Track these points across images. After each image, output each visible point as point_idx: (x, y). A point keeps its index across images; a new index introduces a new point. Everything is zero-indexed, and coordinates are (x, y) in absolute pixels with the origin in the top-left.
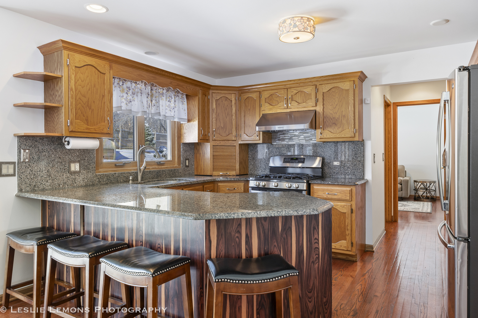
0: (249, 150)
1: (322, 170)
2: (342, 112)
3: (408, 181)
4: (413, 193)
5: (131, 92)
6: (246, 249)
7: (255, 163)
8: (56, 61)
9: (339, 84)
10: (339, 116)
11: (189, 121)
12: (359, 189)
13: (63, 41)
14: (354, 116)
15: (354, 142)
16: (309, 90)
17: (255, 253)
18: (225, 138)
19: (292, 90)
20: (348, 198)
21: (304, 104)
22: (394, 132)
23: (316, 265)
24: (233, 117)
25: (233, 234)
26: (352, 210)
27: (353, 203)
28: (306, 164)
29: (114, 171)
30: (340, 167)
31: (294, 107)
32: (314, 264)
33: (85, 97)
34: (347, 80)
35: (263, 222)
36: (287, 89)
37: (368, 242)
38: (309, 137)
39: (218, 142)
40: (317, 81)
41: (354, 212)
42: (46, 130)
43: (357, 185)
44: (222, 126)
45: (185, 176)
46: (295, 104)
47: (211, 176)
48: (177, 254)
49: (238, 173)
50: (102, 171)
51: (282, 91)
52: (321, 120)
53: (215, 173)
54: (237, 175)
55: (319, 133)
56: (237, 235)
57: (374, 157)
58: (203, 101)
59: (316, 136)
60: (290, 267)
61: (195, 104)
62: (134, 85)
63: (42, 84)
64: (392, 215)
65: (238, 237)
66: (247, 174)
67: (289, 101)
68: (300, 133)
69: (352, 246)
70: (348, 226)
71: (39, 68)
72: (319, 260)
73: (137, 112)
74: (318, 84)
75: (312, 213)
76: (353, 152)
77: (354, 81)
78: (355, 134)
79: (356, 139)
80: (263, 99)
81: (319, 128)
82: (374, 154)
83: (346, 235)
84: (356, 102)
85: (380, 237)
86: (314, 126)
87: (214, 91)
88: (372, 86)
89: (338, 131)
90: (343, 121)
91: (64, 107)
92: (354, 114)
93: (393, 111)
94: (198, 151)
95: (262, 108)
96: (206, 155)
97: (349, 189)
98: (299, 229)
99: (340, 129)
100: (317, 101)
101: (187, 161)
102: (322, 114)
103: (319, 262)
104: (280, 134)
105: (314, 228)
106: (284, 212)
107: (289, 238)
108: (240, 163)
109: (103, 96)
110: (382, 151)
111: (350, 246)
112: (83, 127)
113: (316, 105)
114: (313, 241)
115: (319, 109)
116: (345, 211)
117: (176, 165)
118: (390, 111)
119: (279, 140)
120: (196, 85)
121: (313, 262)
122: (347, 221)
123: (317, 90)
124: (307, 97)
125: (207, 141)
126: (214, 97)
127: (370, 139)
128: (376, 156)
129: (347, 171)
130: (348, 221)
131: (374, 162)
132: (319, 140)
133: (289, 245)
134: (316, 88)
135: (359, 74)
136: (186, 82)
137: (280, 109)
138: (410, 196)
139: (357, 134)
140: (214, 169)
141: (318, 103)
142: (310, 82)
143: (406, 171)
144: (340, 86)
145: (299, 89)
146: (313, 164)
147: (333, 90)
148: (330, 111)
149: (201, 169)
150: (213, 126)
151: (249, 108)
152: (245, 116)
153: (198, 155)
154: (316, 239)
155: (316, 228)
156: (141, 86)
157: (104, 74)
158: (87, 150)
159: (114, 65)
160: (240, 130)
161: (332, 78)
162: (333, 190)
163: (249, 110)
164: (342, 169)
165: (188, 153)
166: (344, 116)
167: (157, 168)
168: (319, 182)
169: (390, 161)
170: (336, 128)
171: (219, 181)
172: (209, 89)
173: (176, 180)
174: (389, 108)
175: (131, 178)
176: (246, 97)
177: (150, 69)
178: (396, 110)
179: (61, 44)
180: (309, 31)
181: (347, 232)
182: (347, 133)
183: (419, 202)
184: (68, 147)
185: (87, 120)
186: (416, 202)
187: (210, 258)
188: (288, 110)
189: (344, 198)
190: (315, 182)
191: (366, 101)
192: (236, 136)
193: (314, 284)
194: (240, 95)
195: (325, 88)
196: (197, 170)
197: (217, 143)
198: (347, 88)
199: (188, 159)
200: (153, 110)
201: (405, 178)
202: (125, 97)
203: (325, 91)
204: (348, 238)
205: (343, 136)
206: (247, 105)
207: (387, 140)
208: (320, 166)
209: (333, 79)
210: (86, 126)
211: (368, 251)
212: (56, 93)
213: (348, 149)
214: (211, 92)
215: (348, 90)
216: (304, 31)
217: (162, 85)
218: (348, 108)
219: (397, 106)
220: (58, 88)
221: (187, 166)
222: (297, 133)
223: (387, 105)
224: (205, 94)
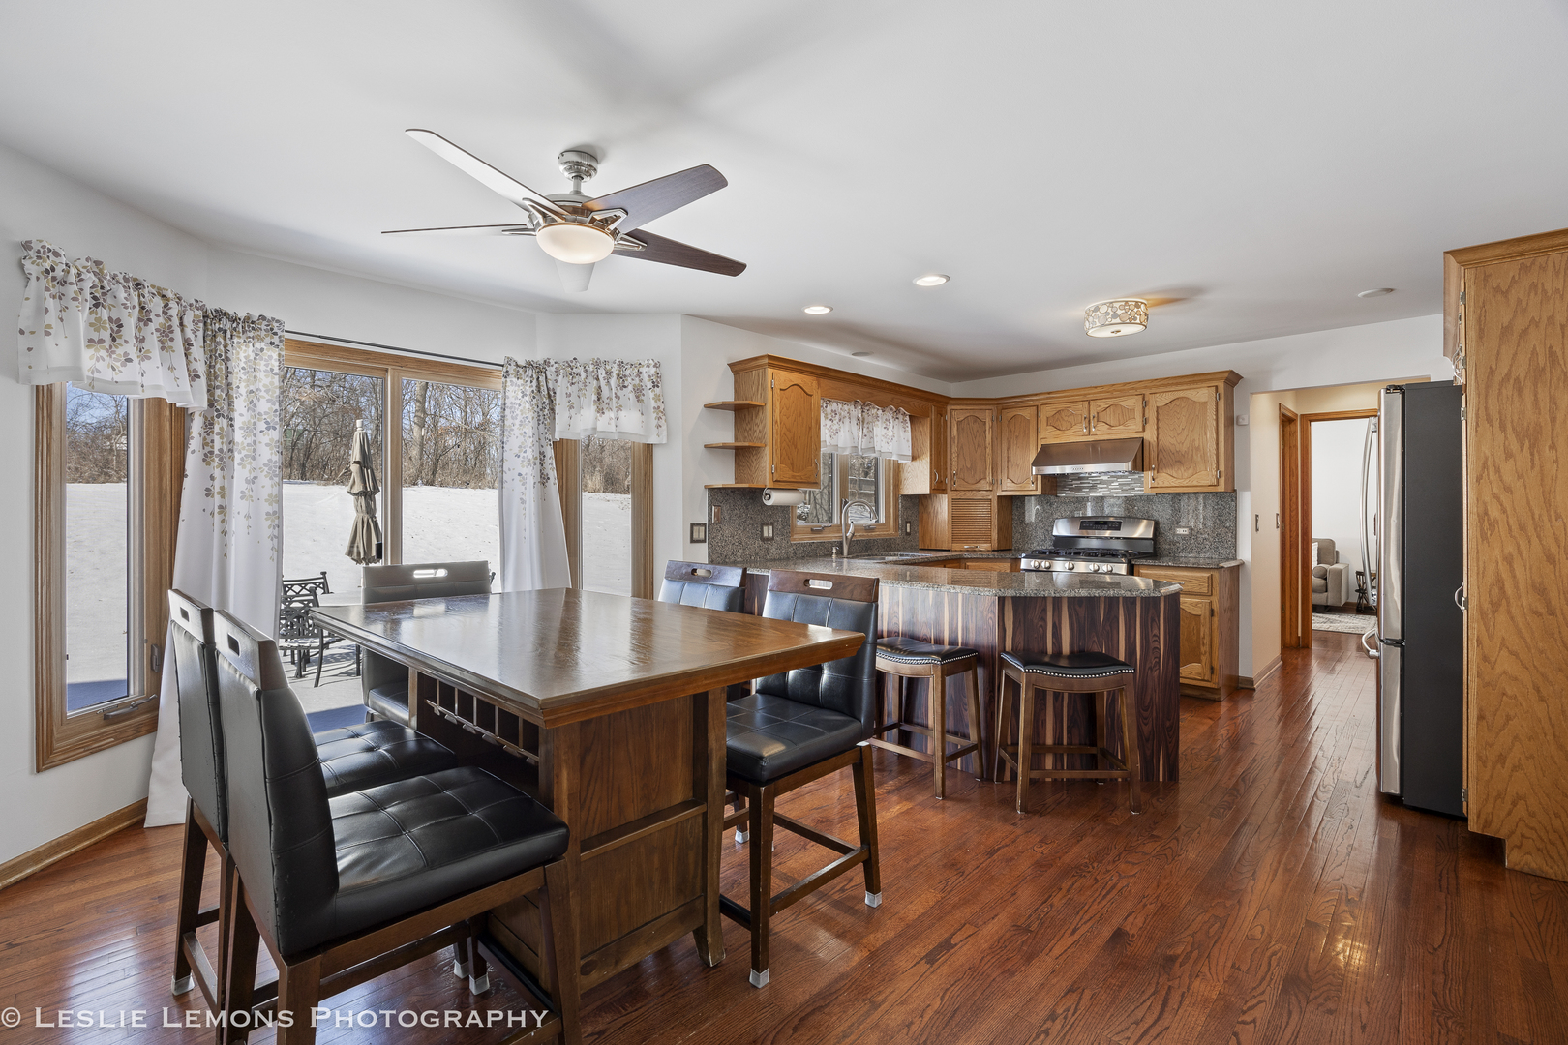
0: (1015, 508)
1: (1155, 544)
2: (1194, 440)
3: (1341, 571)
4: (1354, 598)
5: (838, 416)
6: (1053, 643)
7: (1024, 529)
8: (756, 382)
9: (1188, 392)
10: (1188, 448)
11: (914, 458)
12: (1227, 576)
13: (769, 357)
14: (1217, 449)
15: (1216, 493)
16: (1132, 402)
17: (1066, 649)
18: (973, 487)
19: (1099, 403)
20: (1205, 590)
21: (1121, 427)
22: (1302, 472)
23: (1156, 673)
24: (988, 450)
25: (1035, 621)
26: (1212, 611)
27: (1215, 599)
28: (1123, 533)
29: (812, 538)
30: (1190, 536)
31: (1101, 433)
32: (1152, 670)
33: (790, 431)
34: (1203, 385)
35: (1077, 607)
36: (1089, 401)
37: (1243, 673)
38: (1128, 484)
39: (962, 493)
40: (1146, 387)
41: (1215, 614)
42: (737, 480)
43: (1223, 567)
44: (969, 466)
45: (905, 549)
46: (1102, 427)
47: (949, 550)
48: (953, 645)
49: (996, 546)
50: (798, 538)
51: (1080, 406)
52: (1153, 455)
53: (956, 546)
54: (994, 551)
55: (1150, 478)
56: (1040, 623)
57: (1257, 520)
58: (938, 425)
59: (1145, 484)
60: (1117, 663)
61: (926, 429)
62: (840, 406)
63: (731, 415)
64: (1300, 635)
65: (1041, 626)
66: (1011, 549)
67: (1092, 421)
68: (1112, 477)
69: (1212, 673)
70: (1204, 638)
71: (729, 397)
72: (1159, 666)
73: (844, 449)
74: (1147, 392)
75: (1152, 595)
76: (1216, 512)
77: (1216, 387)
78: (1218, 482)
79: (1221, 488)
80: (1043, 418)
81: (1150, 469)
82: (1257, 516)
83: (1201, 653)
84: (1220, 424)
85: (1269, 668)
86: (1140, 465)
87: (954, 407)
88: (1253, 394)
89: (1186, 475)
90: (1195, 457)
91: (767, 448)
92: (1217, 444)
93: (1302, 431)
94: (926, 508)
95: (1042, 435)
96: (939, 516)
97: (1206, 575)
98: (1129, 620)
99: (1190, 472)
100: (1145, 421)
101: (908, 525)
102: (1155, 444)
103: (1159, 669)
104: (1073, 480)
105: (1153, 620)
106: (1112, 592)
107: (1115, 632)
108: (1000, 530)
109: (810, 428)
110: (1276, 508)
111: (1208, 673)
112: (788, 474)
113: (1144, 430)
114: (1151, 639)
115: (1149, 435)
116: (1199, 613)
117: (892, 532)
118: (1296, 432)
119: (1071, 489)
120: (928, 400)
121: (1151, 668)
122: (1202, 629)
123: (1145, 404)
124: (1126, 415)
125: (943, 491)
126: (955, 415)
127: (1247, 487)
128: (1259, 519)
129: (1202, 546)
130: (1204, 630)
131: (1257, 530)
132: (1150, 491)
133: (1115, 642)
134: (1144, 399)
135: (1226, 375)
136: (914, 396)
137: (1076, 435)
138: (1346, 604)
139: (1222, 481)
140: (955, 538)
141: (1147, 426)
142: (1133, 389)
143: (1337, 552)
144: (1189, 396)
145: (1111, 401)
146: (1134, 533)
147: (1177, 403)
148: (1169, 440)
149: (931, 540)
150: (954, 464)
151: (1017, 434)
152: (1008, 449)
153: (925, 516)
154: (1155, 635)
155: (1155, 619)
156: (848, 407)
157: (811, 395)
158: (781, 507)
159: (822, 380)
160: (999, 471)
161: (1175, 382)
162: (1177, 576)
163: (1017, 437)
164: (1193, 541)
165: (910, 512)
166: (1198, 449)
167: (865, 536)
168: (1150, 562)
169: (1294, 529)
170: (1182, 469)
171: (968, 559)
172: (947, 403)
173: (895, 555)
174: (1292, 425)
175: (834, 550)
176: (1010, 415)
177: (866, 381)
178: (1307, 429)
179: (766, 361)
180: (1138, 321)
181: (1203, 649)
182: (1204, 477)
183: (1367, 617)
184: (769, 503)
185: (792, 464)
186: (1361, 617)
187: (1004, 651)
188: (1090, 439)
189: (1197, 590)
190: (1144, 562)
191: (1240, 420)
192: (992, 484)
193: (1151, 698)
194: (1000, 412)
195: (1161, 399)
196: (924, 541)
197: (961, 495)
198: (1203, 400)
199: (909, 522)
200: (863, 444)
201: (1336, 566)
202: (828, 426)
203: (1160, 404)
204: (1204, 658)
205: (1195, 483)
206: (1013, 429)
207: (1288, 487)
208: (1151, 536)
209: (1177, 384)
210: (791, 473)
211: (1242, 688)
212: (755, 428)
213: (1205, 506)
214: (949, 408)
215: (1205, 403)
216: (1130, 323)
217: (883, 406)
218: (1206, 434)
219: (1311, 421)
220: (758, 421)
221: (908, 534)
222: (1105, 478)
223: (1286, 421)
224: (941, 414)
